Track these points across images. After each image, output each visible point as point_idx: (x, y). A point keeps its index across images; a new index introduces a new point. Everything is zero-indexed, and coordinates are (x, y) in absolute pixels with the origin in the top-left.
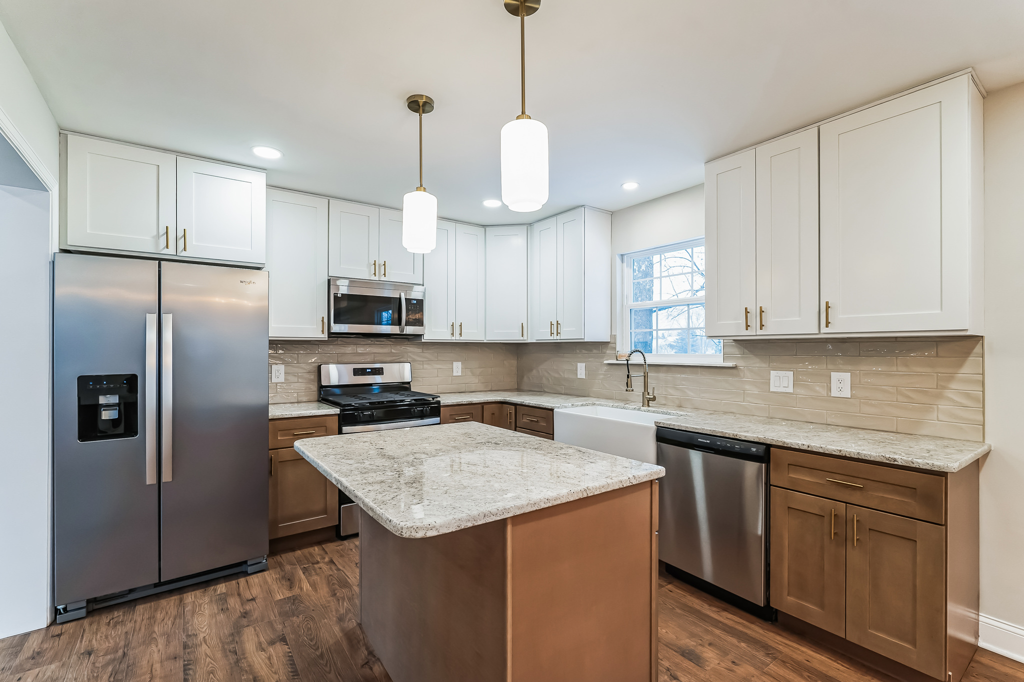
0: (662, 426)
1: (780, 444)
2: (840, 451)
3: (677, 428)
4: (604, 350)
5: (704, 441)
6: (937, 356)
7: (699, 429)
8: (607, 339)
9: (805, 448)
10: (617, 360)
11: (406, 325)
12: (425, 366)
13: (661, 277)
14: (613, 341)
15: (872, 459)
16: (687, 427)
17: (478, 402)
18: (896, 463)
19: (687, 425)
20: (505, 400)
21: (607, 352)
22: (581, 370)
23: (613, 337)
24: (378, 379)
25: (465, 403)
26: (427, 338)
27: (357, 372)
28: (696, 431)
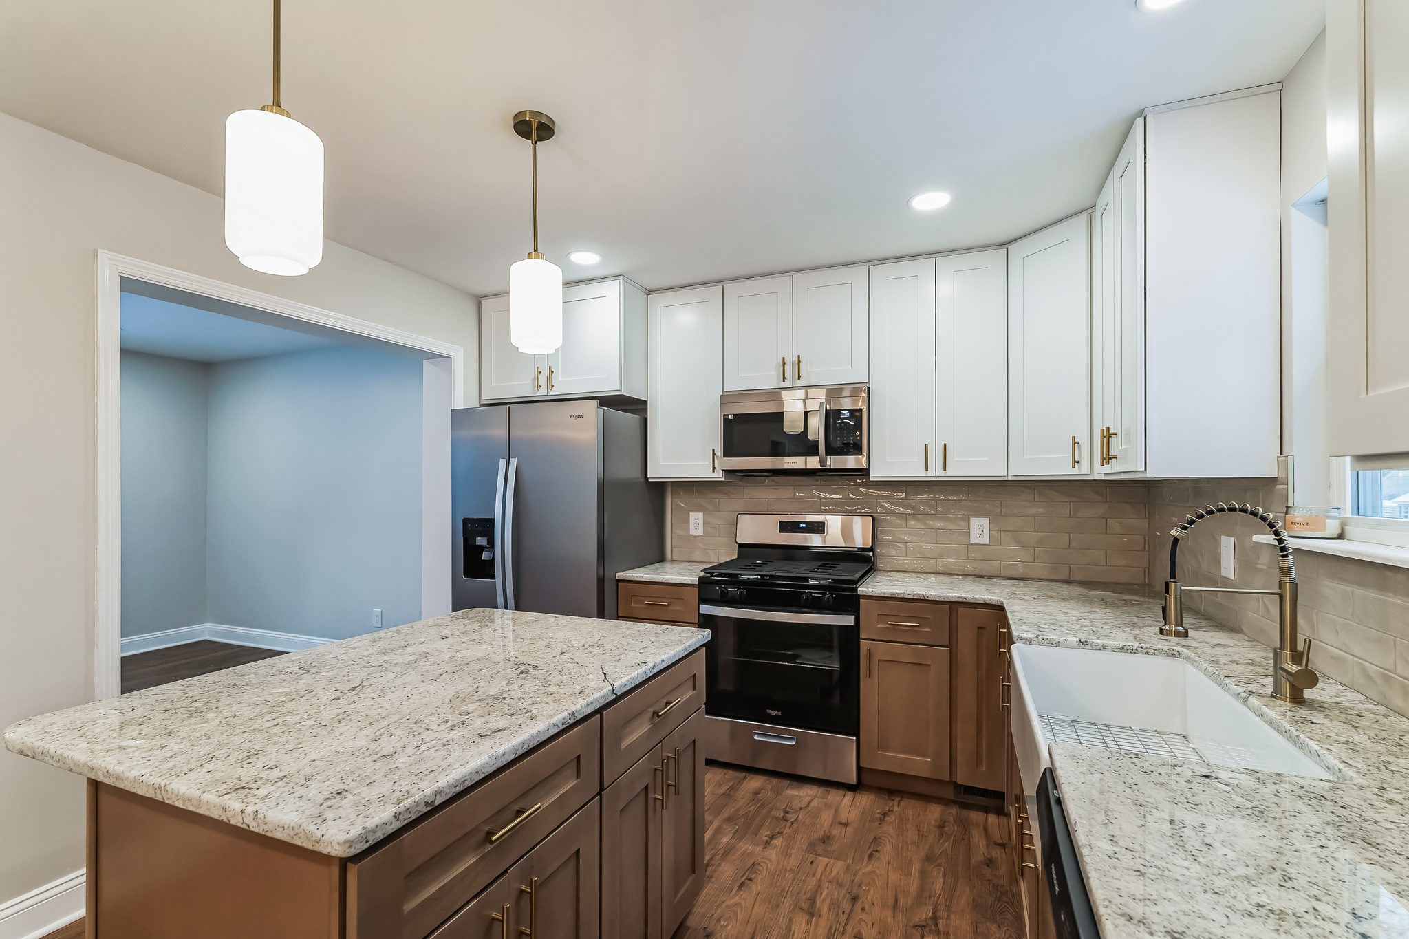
4: (1268, 503)
11: (826, 455)
12: (912, 523)
17: (942, 599)
20: (1003, 602)
21: (1273, 508)
22: (1228, 556)
23: (1284, 463)
24: (815, 540)
26: (875, 474)
27: (785, 527)
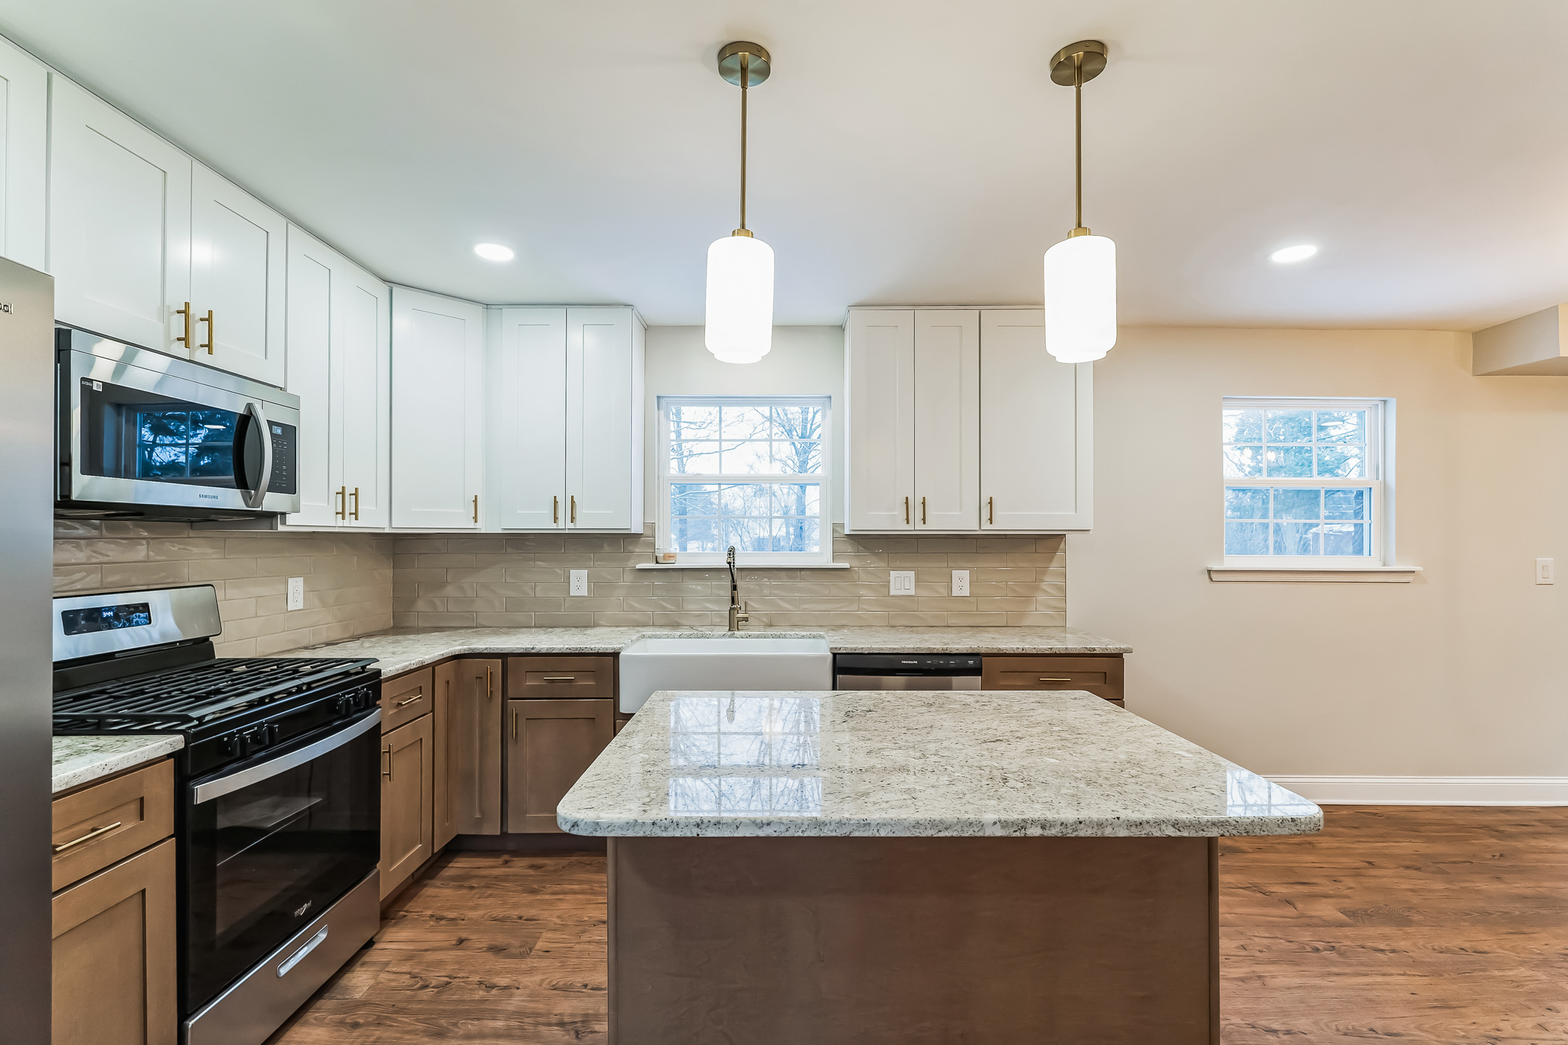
0: (844, 652)
1: (995, 651)
2: (1051, 649)
3: (866, 652)
4: (631, 548)
5: (910, 662)
6: (1036, 552)
7: (898, 649)
8: (637, 528)
9: (1020, 651)
10: (657, 563)
12: (228, 591)
13: (720, 440)
14: (649, 533)
15: (1077, 652)
16: (882, 649)
17: (431, 662)
18: (1095, 652)
19: (881, 646)
20: (470, 649)
21: (637, 550)
22: (579, 581)
23: (651, 527)
25: (415, 667)
27: (74, 623)
28: (895, 652)
